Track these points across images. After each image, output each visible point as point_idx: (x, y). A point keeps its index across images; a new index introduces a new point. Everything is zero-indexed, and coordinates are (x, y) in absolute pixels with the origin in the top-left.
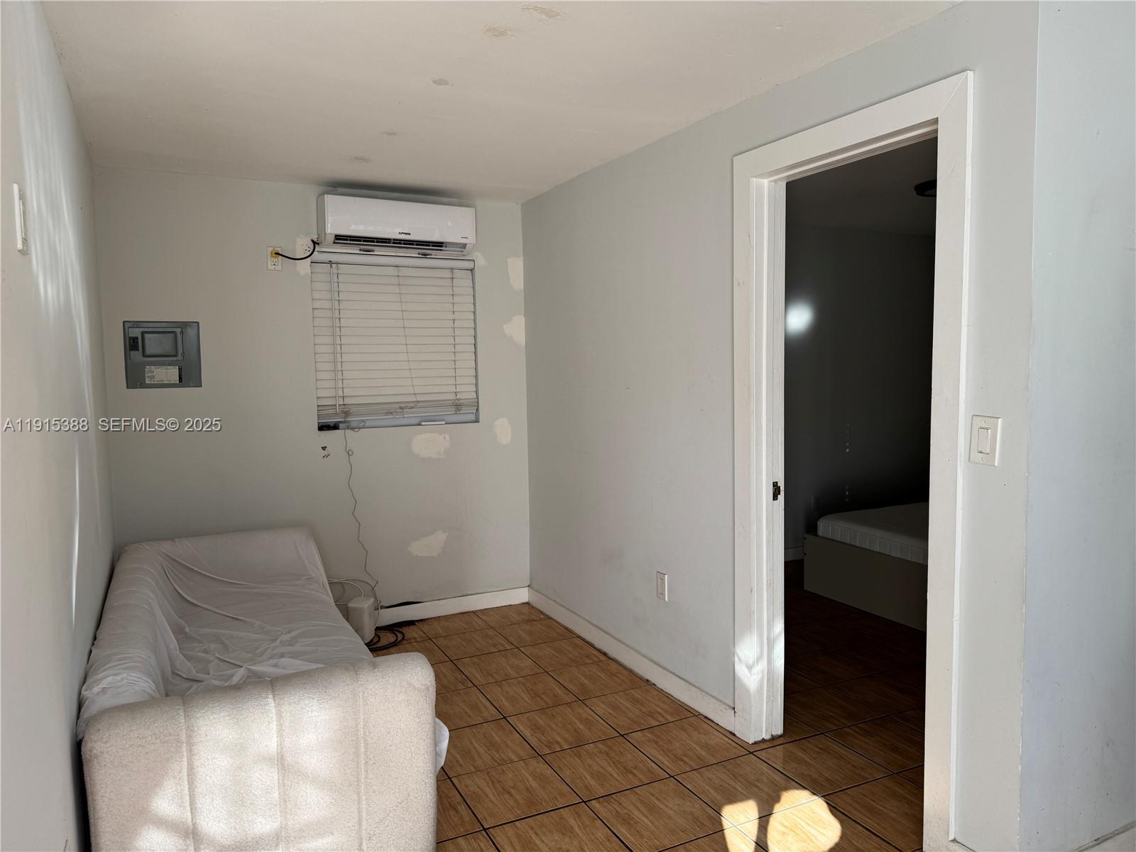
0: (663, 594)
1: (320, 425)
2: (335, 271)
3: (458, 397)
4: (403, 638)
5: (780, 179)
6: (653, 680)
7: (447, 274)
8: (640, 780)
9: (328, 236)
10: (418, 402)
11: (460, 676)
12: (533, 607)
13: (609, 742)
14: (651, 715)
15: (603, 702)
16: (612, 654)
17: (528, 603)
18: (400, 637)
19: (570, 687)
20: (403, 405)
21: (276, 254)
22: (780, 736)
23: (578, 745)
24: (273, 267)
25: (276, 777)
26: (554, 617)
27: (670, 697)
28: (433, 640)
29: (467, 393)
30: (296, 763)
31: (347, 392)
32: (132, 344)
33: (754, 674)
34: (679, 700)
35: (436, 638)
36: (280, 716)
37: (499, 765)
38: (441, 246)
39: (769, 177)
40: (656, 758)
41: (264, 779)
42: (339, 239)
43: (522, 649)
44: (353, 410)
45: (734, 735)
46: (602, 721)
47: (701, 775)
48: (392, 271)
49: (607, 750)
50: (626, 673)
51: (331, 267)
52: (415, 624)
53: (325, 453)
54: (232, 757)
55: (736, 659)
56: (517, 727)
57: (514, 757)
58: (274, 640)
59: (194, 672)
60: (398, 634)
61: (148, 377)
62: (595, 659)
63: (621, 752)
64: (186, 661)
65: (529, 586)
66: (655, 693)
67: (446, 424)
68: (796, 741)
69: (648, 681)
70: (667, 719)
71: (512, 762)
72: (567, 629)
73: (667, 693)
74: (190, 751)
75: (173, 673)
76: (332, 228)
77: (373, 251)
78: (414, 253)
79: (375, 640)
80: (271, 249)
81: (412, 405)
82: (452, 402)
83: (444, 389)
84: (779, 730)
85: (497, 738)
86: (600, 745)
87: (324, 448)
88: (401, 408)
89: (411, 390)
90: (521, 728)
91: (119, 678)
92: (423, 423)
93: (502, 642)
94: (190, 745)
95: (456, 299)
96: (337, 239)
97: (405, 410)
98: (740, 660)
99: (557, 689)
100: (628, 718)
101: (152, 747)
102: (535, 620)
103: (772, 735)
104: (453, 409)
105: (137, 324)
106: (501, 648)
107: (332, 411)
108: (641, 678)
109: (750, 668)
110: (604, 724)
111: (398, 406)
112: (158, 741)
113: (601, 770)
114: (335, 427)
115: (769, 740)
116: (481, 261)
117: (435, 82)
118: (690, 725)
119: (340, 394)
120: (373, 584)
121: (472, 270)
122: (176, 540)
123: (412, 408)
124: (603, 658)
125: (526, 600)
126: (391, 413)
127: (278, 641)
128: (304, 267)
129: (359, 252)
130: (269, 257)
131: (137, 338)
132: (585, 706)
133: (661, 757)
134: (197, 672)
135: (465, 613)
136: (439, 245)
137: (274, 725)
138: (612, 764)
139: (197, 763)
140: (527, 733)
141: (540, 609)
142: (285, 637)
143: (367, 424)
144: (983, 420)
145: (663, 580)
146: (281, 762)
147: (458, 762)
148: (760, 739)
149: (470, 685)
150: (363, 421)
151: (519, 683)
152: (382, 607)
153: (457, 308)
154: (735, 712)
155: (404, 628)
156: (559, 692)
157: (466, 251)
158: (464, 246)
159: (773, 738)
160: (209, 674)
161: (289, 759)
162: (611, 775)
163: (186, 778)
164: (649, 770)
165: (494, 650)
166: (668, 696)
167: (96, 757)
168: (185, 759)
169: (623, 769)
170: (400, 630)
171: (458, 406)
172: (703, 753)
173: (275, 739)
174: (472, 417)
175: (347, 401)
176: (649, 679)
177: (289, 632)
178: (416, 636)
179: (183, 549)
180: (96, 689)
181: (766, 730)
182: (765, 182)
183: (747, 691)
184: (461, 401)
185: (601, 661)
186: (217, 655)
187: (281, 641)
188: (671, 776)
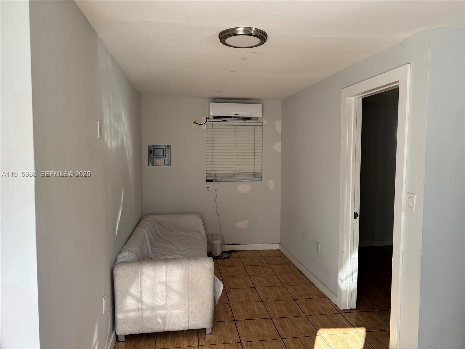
0: (318, 251)
1: (207, 180)
2: (214, 128)
3: (255, 172)
4: (231, 256)
5: (360, 97)
6: (314, 283)
7: (253, 127)
8: (294, 315)
9: (211, 116)
10: (240, 173)
11: (245, 272)
12: (280, 251)
13: (288, 301)
14: (308, 295)
15: (292, 288)
16: (303, 272)
17: (279, 250)
18: (230, 255)
19: (282, 281)
20: (234, 174)
21: (195, 123)
22: (355, 309)
23: (277, 300)
24: (193, 127)
25: (164, 289)
26: (286, 256)
27: (318, 290)
28: (241, 258)
29: (258, 170)
30: (170, 285)
31: (216, 169)
32: (150, 152)
33: (343, 284)
34: (321, 291)
35: (241, 257)
36: (166, 271)
37: (247, 302)
38: (250, 118)
39: (354, 97)
40: (303, 309)
41: (161, 288)
42: (215, 117)
43: (270, 265)
44: (218, 175)
45: (337, 306)
46: (289, 294)
47: (317, 317)
48: (233, 127)
49: (286, 303)
50: (305, 279)
51: (213, 126)
52: (236, 252)
53: (208, 189)
54: (152, 280)
55: (338, 278)
56: (258, 291)
57: (253, 300)
58: (179, 250)
59: (153, 256)
60: (229, 254)
61: (155, 163)
62: (296, 273)
63: (291, 305)
64: (152, 253)
65: (280, 243)
66: (313, 287)
67: (250, 181)
68: (360, 312)
69: (312, 283)
70: (313, 297)
71: (252, 301)
72: (290, 261)
73: (318, 288)
74: (141, 277)
75: (147, 256)
76: (212, 114)
77: (227, 120)
78: (241, 121)
79: (221, 256)
80: (193, 121)
81: (238, 174)
82: (252, 173)
83: (250, 169)
84: (354, 306)
85: (250, 293)
86: (285, 302)
87: (208, 188)
88: (234, 175)
89: (238, 169)
90: (259, 291)
91: (126, 254)
92: (242, 181)
93: (264, 262)
94: (141, 275)
95: (256, 136)
96: (214, 117)
97: (236, 176)
98: (339, 278)
99: (277, 281)
100: (299, 295)
101: (131, 274)
102: (279, 256)
103: (351, 308)
104: (253, 176)
105: (153, 146)
106: (263, 264)
107: (211, 175)
108: (310, 282)
109: (342, 281)
110: (289, 295)
111: (233, 174)
112: (132, 273)
113: (281, 310)
114: (212, 181)
115: (349, 310)
116: (265, 122)
117: (231, 72)
118: (321, 300)
119: (214, 169)
120: (223, 236)
121: (262, 126)
122: (159, 215)
123: (238, 175)
124: (299, 273)
125: (278, 248)
126: (231, 177)
127: (180, 250)
128: (204, 127)
129: (222, 121)
130: (193, 124)
131: (152, 150)
132: (285, 288)
133: (305, 309)
134: (154, 256)
135: (255, 250)
136: (249, 118)
137: (164, 273)
138: (286, 308)
139: (142, 281)
140: (261, 293)
141: (283, 252)
142: (182, 249)
143: (223, 180)
144: (411, 195)
145: (318, 245)
146: (166, 284)
147: (234, 299)
148: (346, 309)
149: (248, 275)
150: (221, 179)
151: (264, 277)
152: (225, 245)
153: (256, 139)
154: (337, 298)
155: (232, 253)
156: (278, 282)
157: (258, 119)
158: (258, 118)
159: (351, 309)
160: (156, 257)
161: (168, 284)
162: (284, 312)
163: (139, 285)
164: (299, 313)
165: (260, 264)
166: (317, 289)
167: (116, 274)
168: (139, 279)
169: (289, 310)
170: (231, 253)
171: (255, 175)
172: (322, 310)
173: (164, 277)
174: (260, 179)
175: (216, 172)
176: (313, 282)
177: (184, 248)
178: (235, 256)
179: (161, 218)
180: (120, 256)
181: (348, 306)
182: (353, 98)
183: (341, 290)
184: (256, 173)
185: (298, 274)
186: (161, 252)
187: (181, 250)
188: (306, 316)
